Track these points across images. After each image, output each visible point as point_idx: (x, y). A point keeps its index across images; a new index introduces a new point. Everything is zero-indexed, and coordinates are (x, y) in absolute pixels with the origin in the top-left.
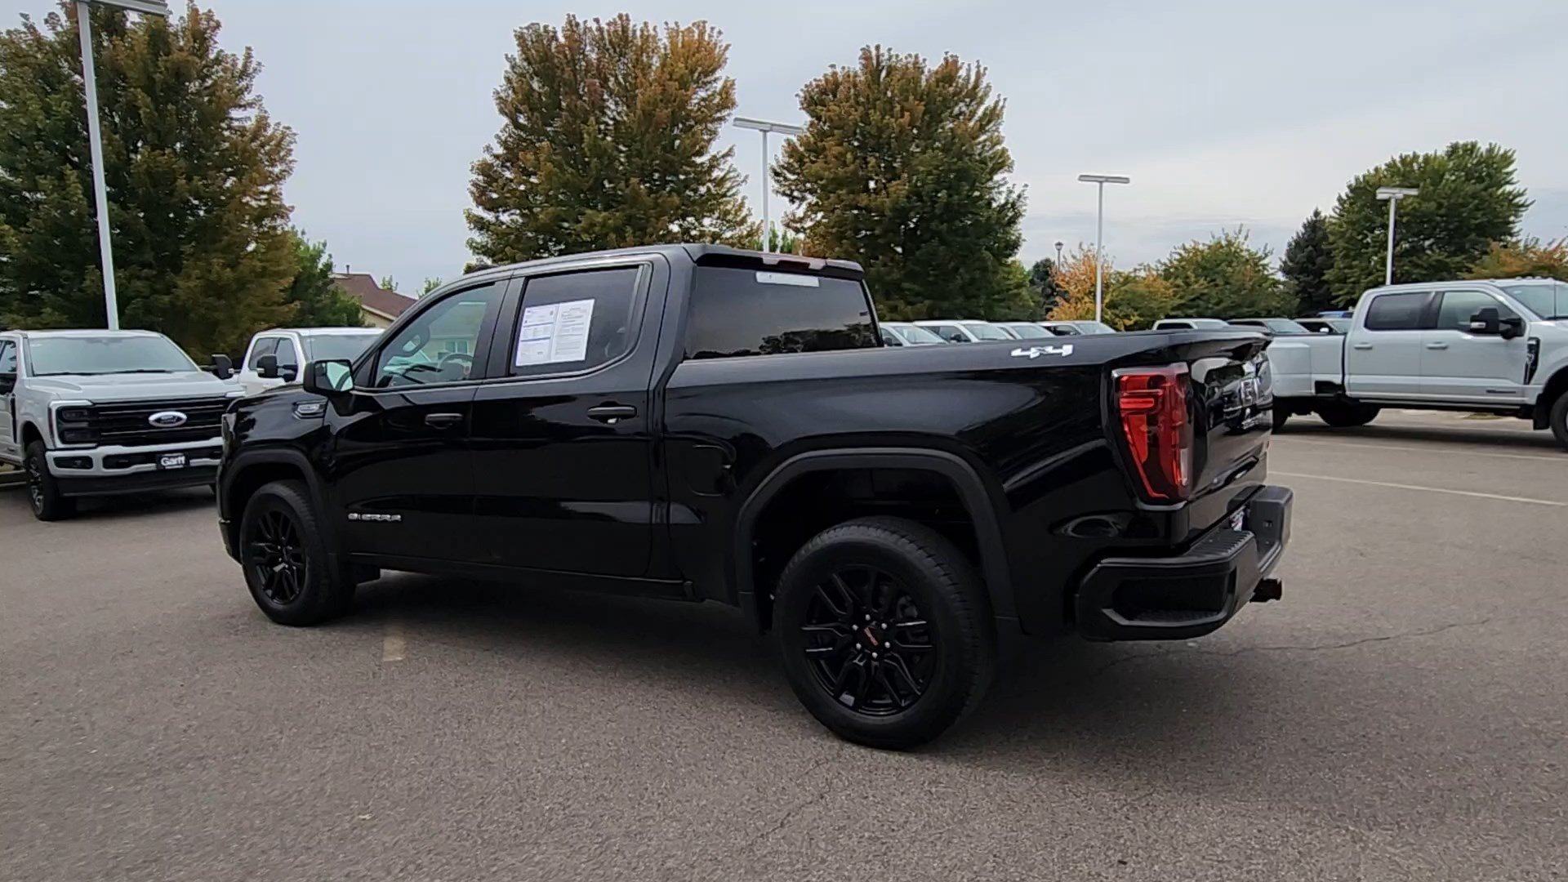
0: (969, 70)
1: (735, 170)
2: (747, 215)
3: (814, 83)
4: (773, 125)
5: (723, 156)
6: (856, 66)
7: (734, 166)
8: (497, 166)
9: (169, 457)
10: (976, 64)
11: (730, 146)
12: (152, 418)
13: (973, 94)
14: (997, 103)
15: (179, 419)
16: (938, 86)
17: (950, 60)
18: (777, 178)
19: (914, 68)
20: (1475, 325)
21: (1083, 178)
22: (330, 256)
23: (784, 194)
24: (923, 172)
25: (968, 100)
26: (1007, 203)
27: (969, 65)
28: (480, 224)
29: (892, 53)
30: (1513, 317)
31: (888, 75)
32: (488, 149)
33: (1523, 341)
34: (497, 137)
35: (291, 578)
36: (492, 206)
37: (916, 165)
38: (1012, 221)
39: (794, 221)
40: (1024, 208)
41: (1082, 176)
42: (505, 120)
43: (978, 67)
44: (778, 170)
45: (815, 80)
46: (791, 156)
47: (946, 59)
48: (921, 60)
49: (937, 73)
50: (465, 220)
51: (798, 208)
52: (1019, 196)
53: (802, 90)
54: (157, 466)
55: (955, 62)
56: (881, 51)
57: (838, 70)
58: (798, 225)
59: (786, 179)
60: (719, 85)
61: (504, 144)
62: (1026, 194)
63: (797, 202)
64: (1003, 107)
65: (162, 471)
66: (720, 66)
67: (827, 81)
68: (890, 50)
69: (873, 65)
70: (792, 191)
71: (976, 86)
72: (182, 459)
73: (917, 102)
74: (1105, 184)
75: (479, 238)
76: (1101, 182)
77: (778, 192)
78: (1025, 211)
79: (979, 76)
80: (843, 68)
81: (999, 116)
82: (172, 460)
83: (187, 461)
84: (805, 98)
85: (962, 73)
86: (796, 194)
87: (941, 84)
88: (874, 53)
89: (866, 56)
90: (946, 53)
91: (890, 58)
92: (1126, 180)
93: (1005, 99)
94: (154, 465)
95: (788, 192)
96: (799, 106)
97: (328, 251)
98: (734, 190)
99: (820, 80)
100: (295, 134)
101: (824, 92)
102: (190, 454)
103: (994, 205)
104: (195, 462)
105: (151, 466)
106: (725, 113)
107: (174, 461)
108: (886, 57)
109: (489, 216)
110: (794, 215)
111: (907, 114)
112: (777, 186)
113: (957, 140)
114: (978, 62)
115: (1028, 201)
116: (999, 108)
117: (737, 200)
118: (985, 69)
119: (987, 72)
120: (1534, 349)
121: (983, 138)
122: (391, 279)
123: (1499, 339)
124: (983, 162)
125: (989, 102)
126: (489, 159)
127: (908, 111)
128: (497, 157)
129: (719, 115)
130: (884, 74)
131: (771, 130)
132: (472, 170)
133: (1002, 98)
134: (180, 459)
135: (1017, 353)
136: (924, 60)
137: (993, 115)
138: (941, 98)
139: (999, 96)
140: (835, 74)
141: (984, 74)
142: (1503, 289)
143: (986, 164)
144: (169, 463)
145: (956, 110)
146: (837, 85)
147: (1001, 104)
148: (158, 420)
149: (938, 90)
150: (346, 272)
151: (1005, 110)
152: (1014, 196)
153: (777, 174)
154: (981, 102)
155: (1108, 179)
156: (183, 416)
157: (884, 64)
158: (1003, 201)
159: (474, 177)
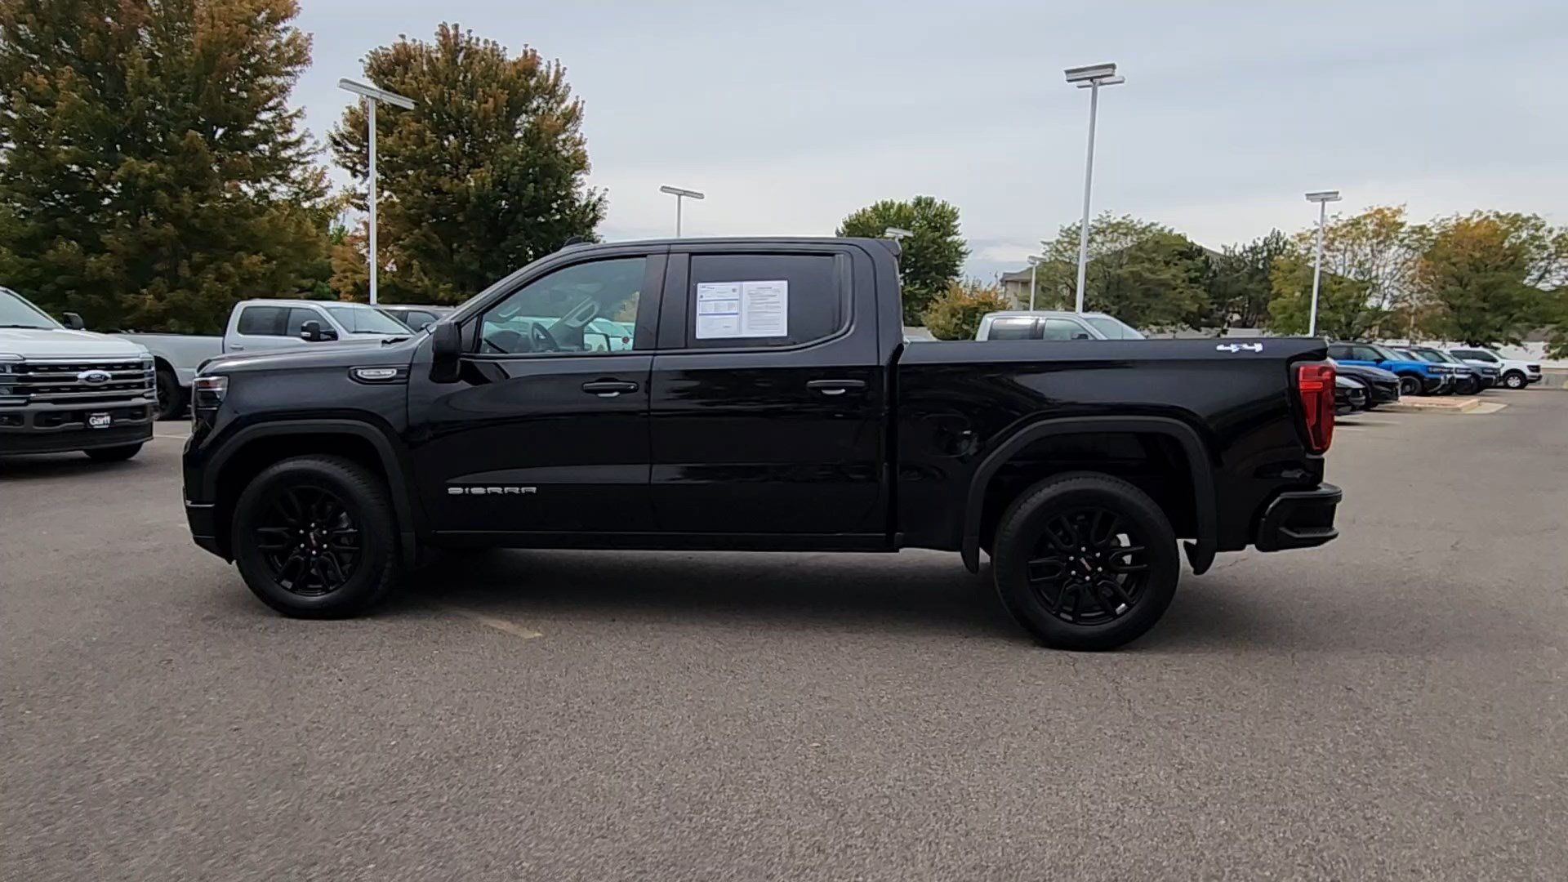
0: (549, 67)
2: (327, 187)
3: (380, 51)
6: (433, 42)
7: (311, 131)
10: (555, 63)
11: (299, 107)
13: (552, 91)
14: (576, 104)
16: (519, 78)
17: (529, 53)
18: (336, 147)
19: (493, 55)
21: (664, 189)
23: (345, 166)
24: (508, 162)
25: (547, 97)
26: (587, 205)
27: (549, 62)
29: (472, 34)
31: (465, 57)
37: (501, 155)
38: (593, 222)
39: (355, 196)
40: (604, 211)
41: (663, 187)
43: (558, 65)
44: (338, 139)
45: (381, 48)
46: (353, 126)
47: (525, 53)
48: (501, 48)
49: (515, 64)
51: (361, 183)
52: (600, 199)
53: (367, 56)
55: (534, 56)
56: (461, 32)
57: (409, 42)
58: (361, 202)
59: (347, 150)
60: (285, 37)
62: (607, 197)
63: (360, 178)
64: (582, 109)
66: (291, 16)
67: (398, 53)
68: (470, 31)
69: (450, 42)
70: (355, 164)
71: (555, 85)
73: (500, 91)
74: (683, 197)
76: (680, 195)
77: (338, 163)
78: (605, 214)
79: (558, 75)
80: (414, 41)
81: (578, 118)
84: (371, 65)
85: (542, 68)
86: (359, 167)
87: (523, 76)
88: (452, 32)
89: (444, 32)
90: (526, 46)
91: (468, 42)
92: (701, 196)
93: (583, 102)
95: (351, 165)
96: (362, 71)
98: (309, 158)
99: (387, 49)
101: (397, 62)
103: (577, 204)
106: (298, 68)
108: (466, 38)
110: (354, 189)
111: (491, 100)
112: (336, 156)
113: (543, 135)
114: (557, 60)
115: (608, 205)
116: (578, 109)
117: (316, 169)
118: (565, 69)
119: (566, 72)
121: (563, 136)
124: (567, 160)
125: (569, 103)
127: (491, 96)
129: (289, 69)
130: (462, 55)
133: (580, 100)
136: (505, 49)
137: (572, 116)
138: (523, 90)
139: (577, 97)
140: (404, 44)
141: (564, 74)
143: (569, 162)
145: (535, 104)
146: (410, 56)
147: (580, 105)
149: (520, 81)
151: (584, 113)
152: (594, 199)
153: (337, 143)
154: (563, 101)
155: (686, 193)
157: (464, 45)
158: (583, 203)
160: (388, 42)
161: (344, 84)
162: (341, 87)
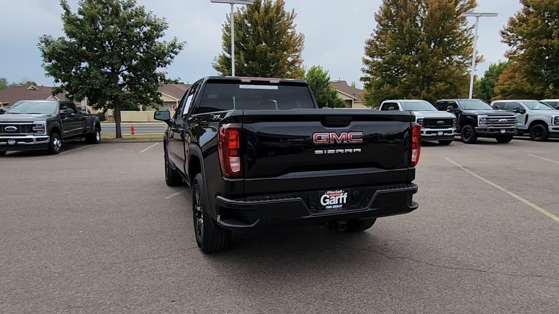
5: (470, 29)
8: (375, 41)
18: (503, 35)
22: (329, 75)
23: (505, 42)
28: (367, 62)
32: (372, 35)
34: (374, 30)
36: (372, 56)
42: (377, 23)
44: (504, 32)
50: (361, 61)
59: (508, 35)
61: (377, 33)
75: (367, 67)
77: (503, 41)
95: (508, 41)
97: (329, 73)
100: (305, 36)
109: (370, 59)
112: (502, 39)
122: (354, 82)
126: (372, 38)
128: (375, 37)
132: (365, 43)
150: (339, 80)
153: (503, 33)
159: (365, 45)
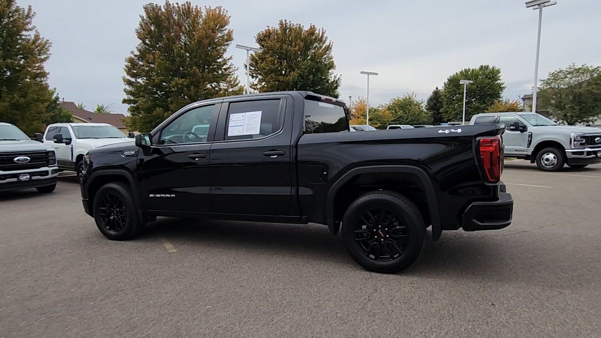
0: (319, 31)
1: (233, 65)
2: (238, 83)
3: (261, 33)
4: (251, 48)
5: (228, 59)
6: (277, 27)
7: (233, 63)
8: (136, 59)
9: (23, 176)
10: (322, 29)
11: (231, 56)
12: (16, 159)
13: (321, 40)
14: (330, 44)
15: (27, 160)
16: (308, 36)
17: (312, 27)
18: (247, 69)
19: (299, 29)
20: (512, 127)
21: (362, 73)
22: (58, 94)
24: (303, 68)
25: (319, 42)
26: (334, 81)
27: (319, 29)
28: (129, 83)
29: (291, 23)
30: (524, 125)
31: (289, 31)
32: (132, 52)
33: (527, 133)
34: (137, 48)
35: (119, 221)
36: (133, 76)
37: (301, 66)
38: (336, 88)
39: (253, 85)
40: (340, 83)
41: (361, 72)
42: (141, 41)
43: (323, 30)
44: (247, 66)
45: (261, 32)
46: (252, 60)
47: (311, 27)
48: (302, 26)
49: (307, 31)
50: (123, 81)
51: (255, 80)
52: (339, 79)
53: (256, 35)
54: (18, 180)
55: (314, 27)
56: (287, 22)
57: (270, 28)
58: (255, 87)
59: (250, 69)
60: (226, 32)
61: (140, 51)
62: (341, 78)
63: (255, 78)
64: (332, 45)
65: (20, 182)
66: (227, 24)
67: (266, 32)
68: (290, 22)
69: (284, 27)
70: (253, 74)
71: (322, 37)
72: (29, 176)
73: (301, 42)
74: (369, 75)
75: (128, 88)
76: (368, 74)
77: (247, 74)
78: (341, 84)
79: (323, 33)
80: (272, 28)
81: (330, 49)
82: (24, 177)
83: (31, 178)
84: (258, 38)
85: (317, 32)
86: (254, 75)
87: (309, 35)
88: (284, 23)
89: (281, 24)
90: (311, 24)
91: (290, 25)
92: (377, 74)
93: (333, 42)
94: (16, 179)
95: (251, 74)
96: (255, 41)
98: (233, 73)
99: (263, 32)
100: (51, 43)
101: (265, 36)
102: (31, 174)
103: (330, 82)
104: (34, 178)
105: (15, 180)
106: (229, 42)
107: (25, 177)
108: (289, 24)
109: (133, 80)
110: (253, 83)
111: (297, 46)
112: (247, 72)
113: (316, 57)
114: (322, 28)
115: (342, 81)
116: (331, 46)
117: (234, 77)
118: (325, 31)
119: (326, 32)
120: (531, 136)
121: (325, 56)
122: (82, 104)
123: (519, 132)
124: (326, 65)
125: (327, 43)
126: (133, 56)
127: (298, 45)
128: (136, 56)
129: (226, 43)
130: (288, 30)
131: (250, 50)
132: (125, 61)
133: (332, 42)
134: (27, 176)
135: (440, 131)
136: (303, 26)
137: (328, 48)
138: (309, 41)
139: (331, 41)
140: (269, 29)
141: (325, 33)
142: (520, 115)
143: (327, 66)
144: (22, 178)
145: (315, 45)
146: (270, 34)
147: (331, 44)
148: (18, 160)
149: (309, 37)
150: (62, 101)
151: (333, 46)
152: (337, 79)
154: (324, 43)
155: (371, 73)
156: (29, 158)
157: (288, 27)
158: (333, 80)
159: (127, 64)
160: (263, 29)
161: (238, 46)
162: (236, 47)
